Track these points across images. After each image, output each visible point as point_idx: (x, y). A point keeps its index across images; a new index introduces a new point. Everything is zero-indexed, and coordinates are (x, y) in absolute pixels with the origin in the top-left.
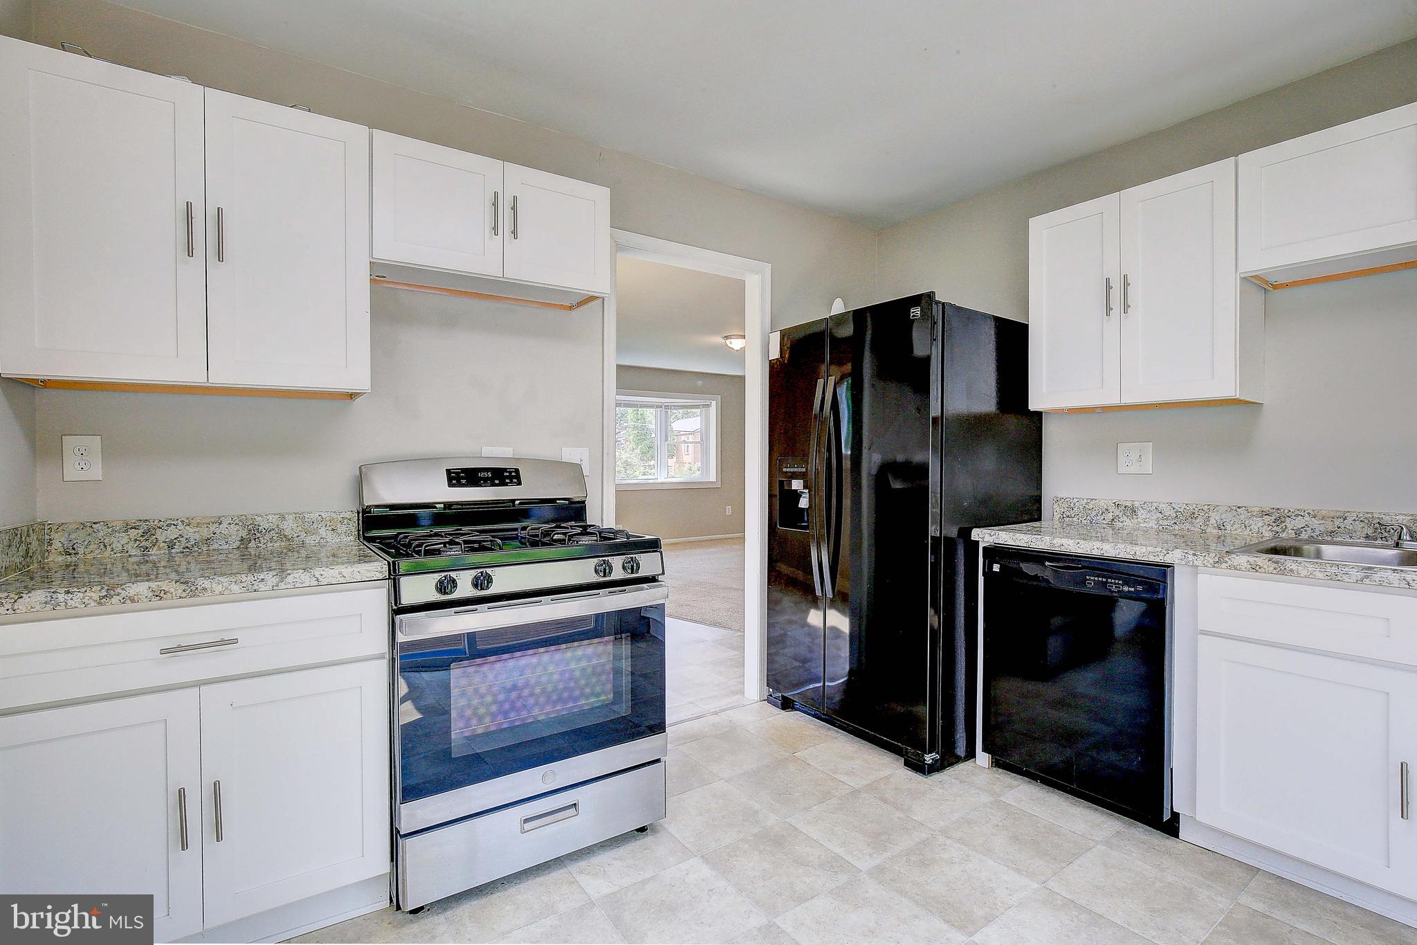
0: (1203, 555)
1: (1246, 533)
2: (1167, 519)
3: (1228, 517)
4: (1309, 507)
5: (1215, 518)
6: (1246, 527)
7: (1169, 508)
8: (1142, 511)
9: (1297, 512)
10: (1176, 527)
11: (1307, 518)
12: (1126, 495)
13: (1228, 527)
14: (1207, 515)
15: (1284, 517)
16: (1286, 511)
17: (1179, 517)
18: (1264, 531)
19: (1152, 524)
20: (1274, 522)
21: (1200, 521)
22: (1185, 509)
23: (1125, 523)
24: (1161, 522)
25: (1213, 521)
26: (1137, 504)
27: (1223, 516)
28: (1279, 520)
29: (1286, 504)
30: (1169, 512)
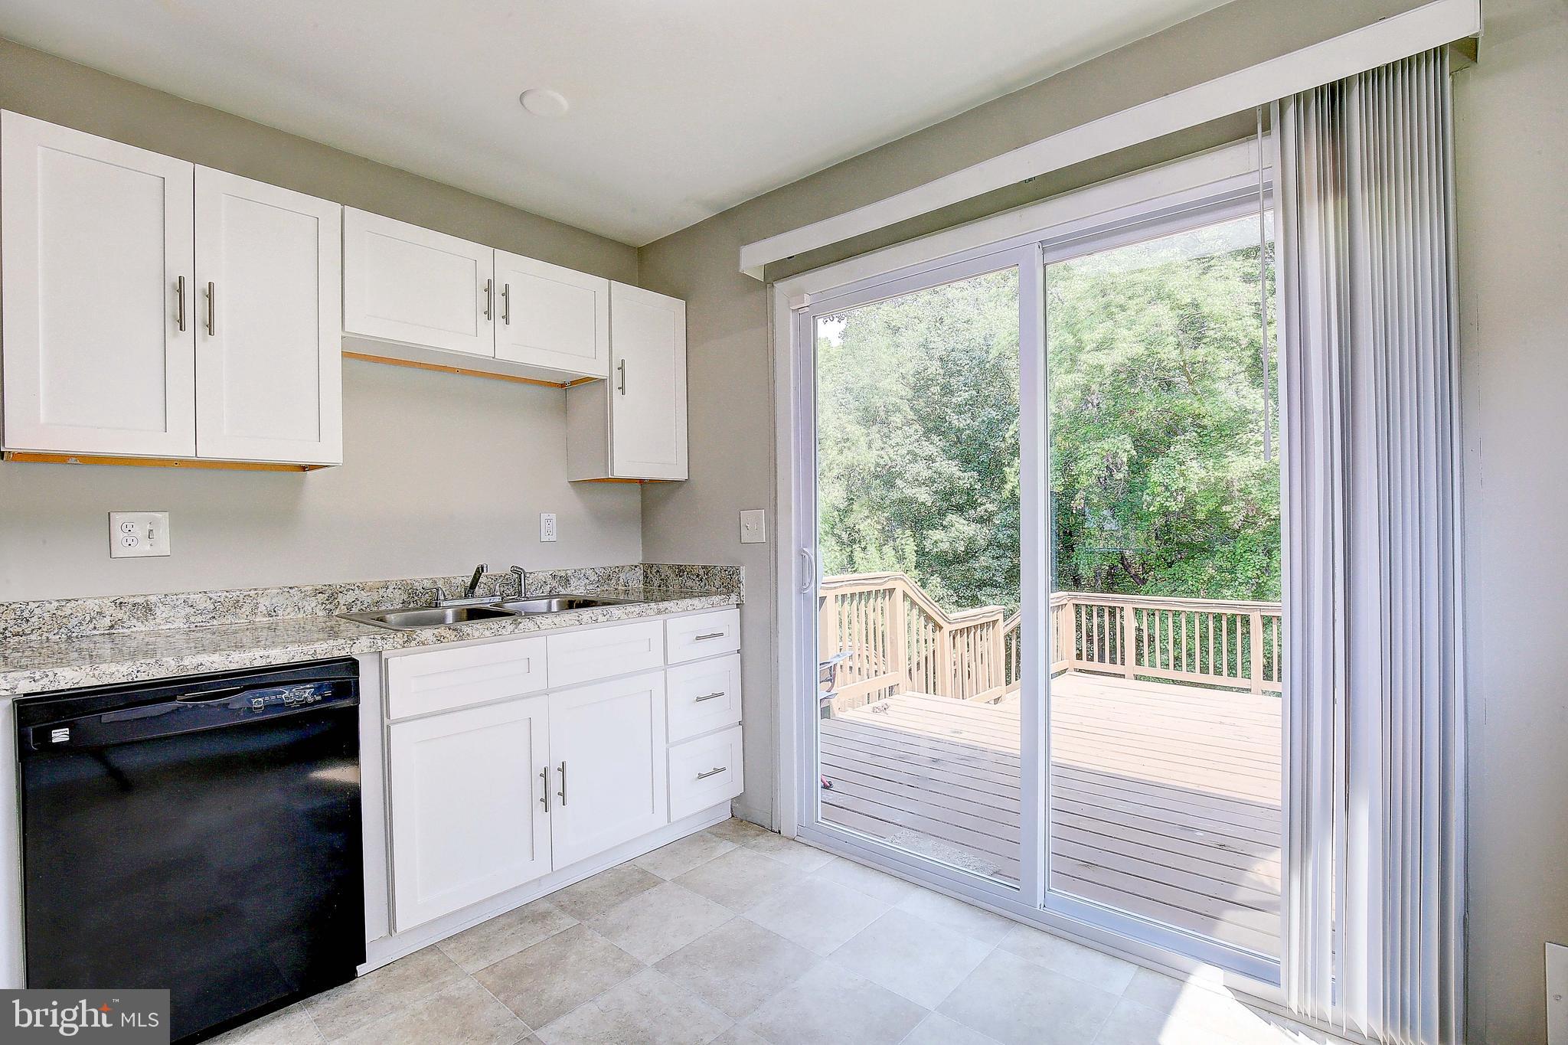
0: (392, 636)
1: (300, 616)
2: (201, 614)
3: (279, 601)
4: (357, 581)
5: (264, 603)
6: (299, 609)
7: (204, 599)
8: (162, 608)
9: (348, 587)
10: (215, 622)
11: (357, 592)
12: (131, 589)
13: (280, 613)
14: (255, 601)
15: (337, 593)
16: (339, 587)
17: (218, 609)
18: (318, 612)
19: (180, 624)
20: (327, 600)
21: (247, 609)
22: (226, 597)
23: (134, 629)
24: (192, 619)
25: (262, 608)
26: (153, 599)
27: (274, 601)
28: (332, 597)
29: (337, 581)
30: (203, 603)
